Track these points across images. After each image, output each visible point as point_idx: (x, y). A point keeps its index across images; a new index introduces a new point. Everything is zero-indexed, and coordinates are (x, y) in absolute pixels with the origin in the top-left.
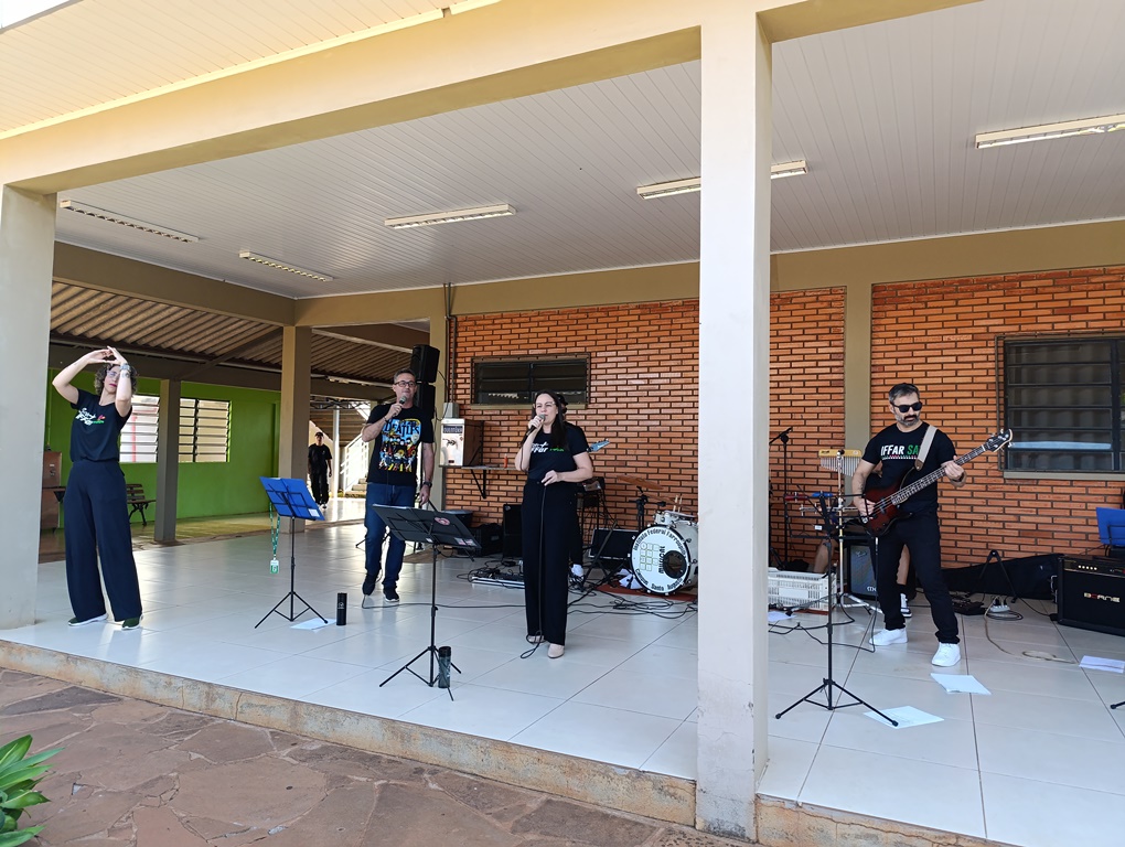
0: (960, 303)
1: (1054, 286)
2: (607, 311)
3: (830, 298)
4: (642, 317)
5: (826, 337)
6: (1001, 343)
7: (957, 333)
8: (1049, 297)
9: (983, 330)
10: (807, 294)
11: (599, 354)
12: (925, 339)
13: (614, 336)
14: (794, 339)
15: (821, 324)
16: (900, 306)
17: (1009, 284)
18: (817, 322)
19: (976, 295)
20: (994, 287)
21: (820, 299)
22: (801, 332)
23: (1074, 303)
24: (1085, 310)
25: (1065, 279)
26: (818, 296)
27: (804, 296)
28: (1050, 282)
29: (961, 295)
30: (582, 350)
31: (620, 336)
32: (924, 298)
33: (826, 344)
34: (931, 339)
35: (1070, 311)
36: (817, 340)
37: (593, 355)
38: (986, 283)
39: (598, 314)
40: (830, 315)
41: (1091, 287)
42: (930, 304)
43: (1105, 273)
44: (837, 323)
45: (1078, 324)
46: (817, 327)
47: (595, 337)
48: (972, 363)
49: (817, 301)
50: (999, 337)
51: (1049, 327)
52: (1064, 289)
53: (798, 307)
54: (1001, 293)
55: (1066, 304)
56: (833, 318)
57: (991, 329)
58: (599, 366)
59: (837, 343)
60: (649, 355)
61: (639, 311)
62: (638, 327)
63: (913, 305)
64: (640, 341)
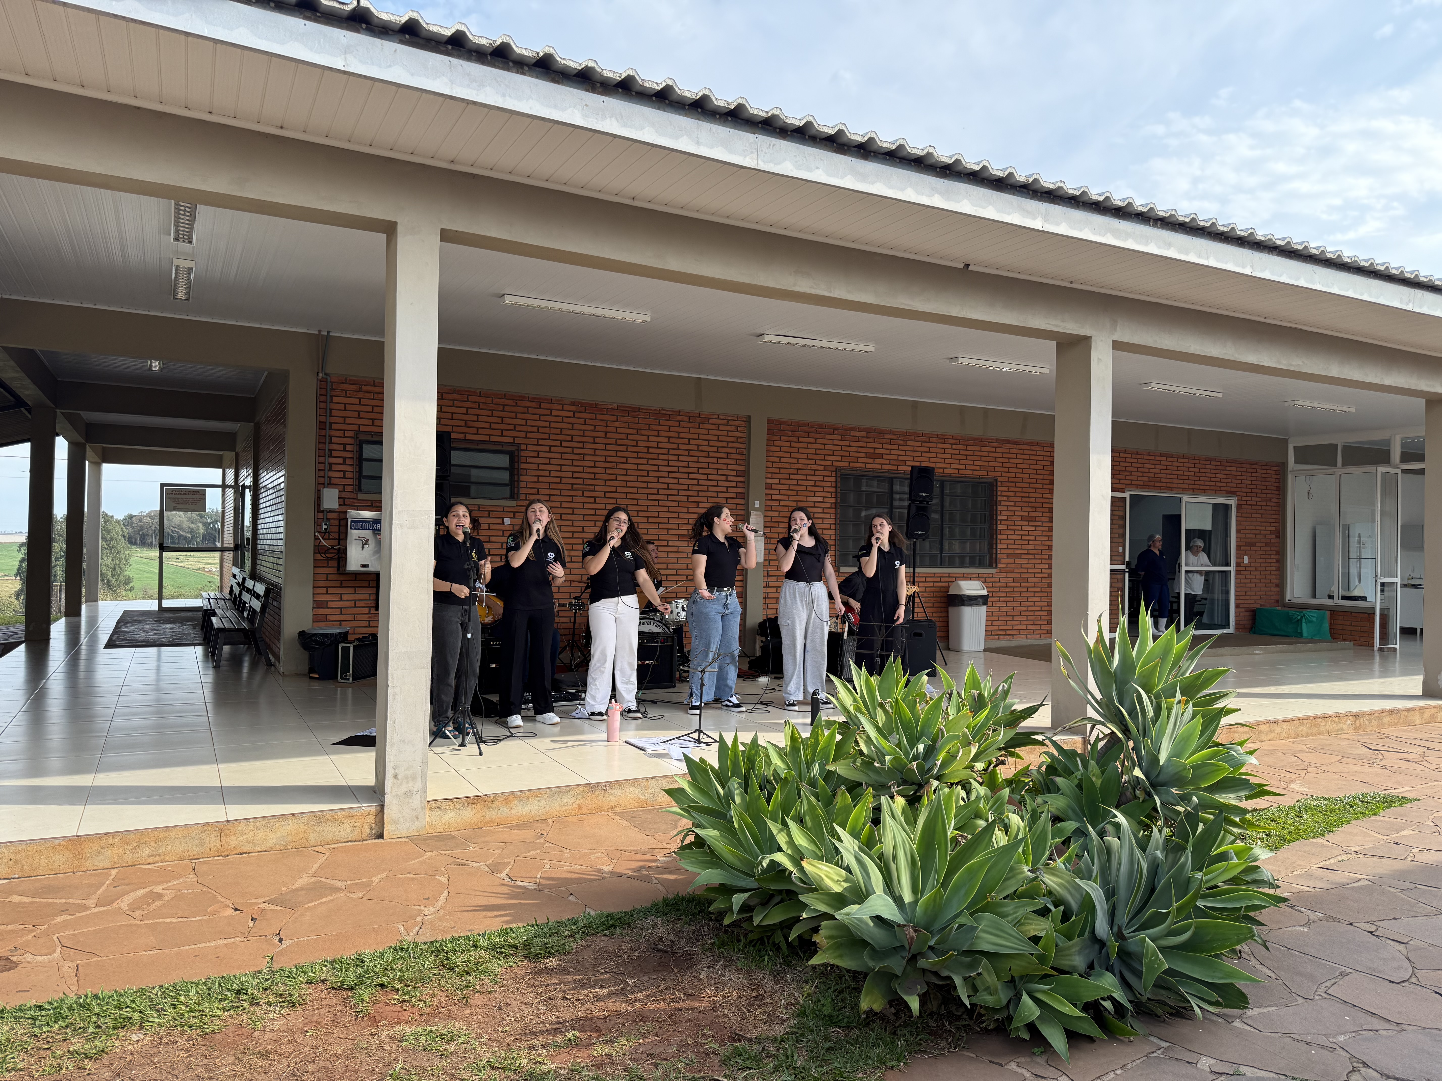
0: (818, 441)
1: (867, 437)
2: (539, 401)
3: (737, 423)
4: (577, 415)
5: (733, 456)
6: (839, 474)
7: (815, 464)
8: (863, 444)
9: (829, 463)
10: (721, 417)
11: (530, 447)
12: (797, 466)
13: (547, 430)
14: (711, 454)
15: (730, 445)
16: (783, 438)
17: (845, 432)
18: (728, 442)
19: (828, 436)
20: (836, 432)
21: (730, 423)
22: (715, 449)
23: (877, 451)
24: (881, 456)
25: (875, 433)
26: (728, 420)
27: (719, 419)
28: (864, 434)
29: (818, 436)
30: (511, 440)
31: (553, 431)
32: (797, 434)
33: (733, 462)
34: (800, 466)
35: (875, 456)
36: (727, 458)
37: (523, 447)
38: (833, 429)
39: (529, 404)
40: (737, 437)
41: (885, 441)
42: (801, 439)
43: (891, 432)
44: (741, 446)
45: (876, 466)
46: (728, 447)
47: (525, 428)
48: (823, 487)
49: (728, 424)
50: (838, 469)
51: (863, 465)
52: (872, 440)
53: (713, 427)
54: (840, 437)
55: (872, 451)
56: (739, 440)
57: (835, 463)
58: (530, 460)
59: (741, 462)
60: (584, 455)
61: (573, 408)
62: (573, 424)
63: (791, 439)
64: (576, 439)
